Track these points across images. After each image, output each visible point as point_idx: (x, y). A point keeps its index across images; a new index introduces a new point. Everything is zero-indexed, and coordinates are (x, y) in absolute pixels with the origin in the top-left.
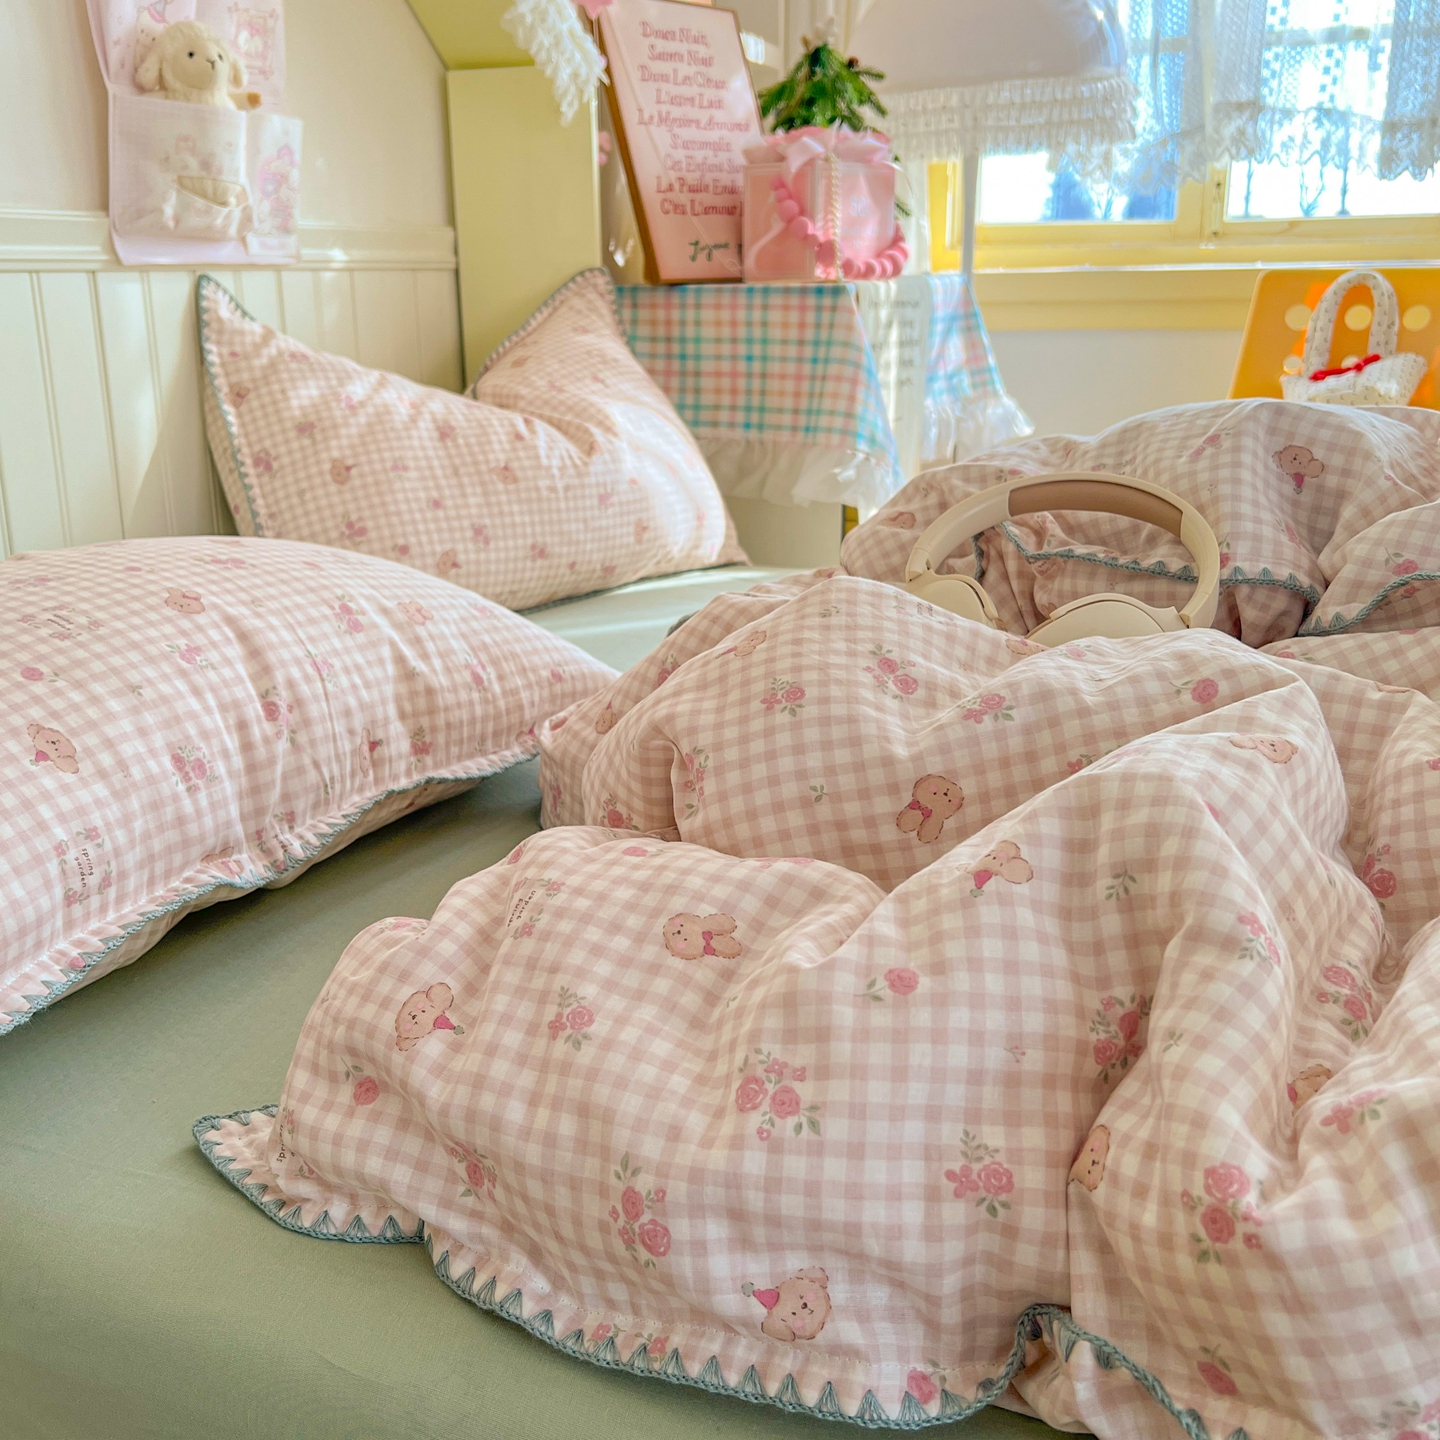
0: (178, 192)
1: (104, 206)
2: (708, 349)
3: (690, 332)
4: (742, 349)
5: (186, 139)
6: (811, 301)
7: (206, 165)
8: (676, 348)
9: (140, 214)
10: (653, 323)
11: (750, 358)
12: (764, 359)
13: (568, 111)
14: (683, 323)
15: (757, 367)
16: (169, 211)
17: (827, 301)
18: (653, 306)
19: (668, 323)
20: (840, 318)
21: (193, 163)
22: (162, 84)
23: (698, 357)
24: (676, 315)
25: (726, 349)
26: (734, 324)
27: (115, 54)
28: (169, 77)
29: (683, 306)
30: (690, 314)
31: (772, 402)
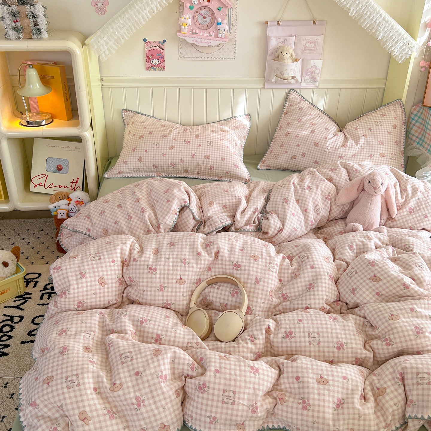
27: (270, 52)
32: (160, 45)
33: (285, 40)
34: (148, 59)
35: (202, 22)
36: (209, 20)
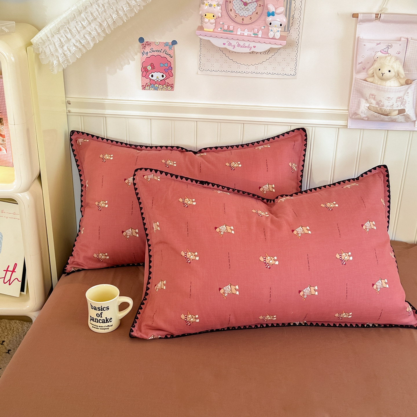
5: (373, 95)
16: (364, 115)
21: (374, 102)
32: (167, 48)
33: (388, 47)
34: (145, 71)
35: (240, 12)
36: (253, 8)
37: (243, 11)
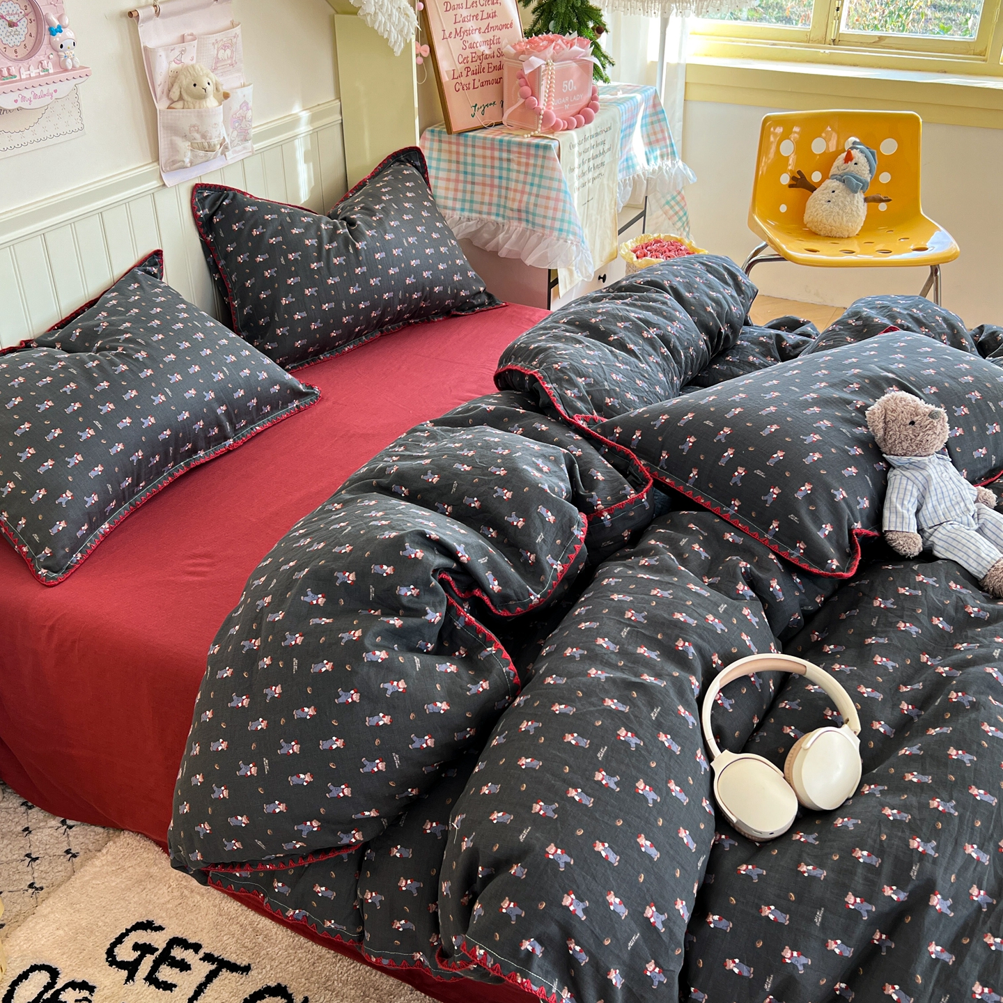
0: (191, 150)
1: (157, 159)
2: (478, 170)
3: (469, 159)
4: (497, 172)
5: (194, 127)
6: (532, 151)
7: (204, 137)
8: (462, 168)
9: (174, 162)
10: (450, 152)
11: (500, 178)
12: (508, 179)
13: (398, 51)
14: (465, 154)
15: (504, 183)
16: (187, 160)
17: (541, 152)
18: (450, 143)
19: (458, 153)
20: (547, 163)
21: (198, 136)
22: (181, 98)
23: (473, 174)
24: (462, 149)
25: (488, 171)
26: (493, 158)
27: (159, 90)
28: (185, 96)
29: (466, 145)
30: (469, 150)
31: (509, 204)
33: (183, 52)
35: (9, 39)
36: (24, 29)
37: (11, 37)
